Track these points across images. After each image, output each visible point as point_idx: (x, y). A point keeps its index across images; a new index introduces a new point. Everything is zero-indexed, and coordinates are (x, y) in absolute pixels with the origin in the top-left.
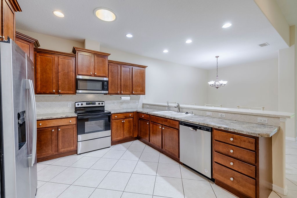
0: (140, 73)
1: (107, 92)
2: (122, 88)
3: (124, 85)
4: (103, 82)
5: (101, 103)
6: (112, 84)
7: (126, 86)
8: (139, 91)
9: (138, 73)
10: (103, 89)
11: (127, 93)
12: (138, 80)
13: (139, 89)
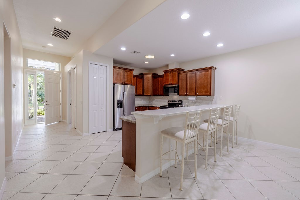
0: (204, 75)
1: (177, 94)
2: (188, 90)
3: (190, 88)
4: (175, 87)
5: (179, 101)
6: (181, 89)
7: (191, 89)
8: (203, 92)
9: (203, 76)
10: (175, 92)
11: (192, 94)
12: (203, 82)
13: (204, 90)
